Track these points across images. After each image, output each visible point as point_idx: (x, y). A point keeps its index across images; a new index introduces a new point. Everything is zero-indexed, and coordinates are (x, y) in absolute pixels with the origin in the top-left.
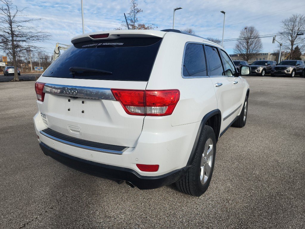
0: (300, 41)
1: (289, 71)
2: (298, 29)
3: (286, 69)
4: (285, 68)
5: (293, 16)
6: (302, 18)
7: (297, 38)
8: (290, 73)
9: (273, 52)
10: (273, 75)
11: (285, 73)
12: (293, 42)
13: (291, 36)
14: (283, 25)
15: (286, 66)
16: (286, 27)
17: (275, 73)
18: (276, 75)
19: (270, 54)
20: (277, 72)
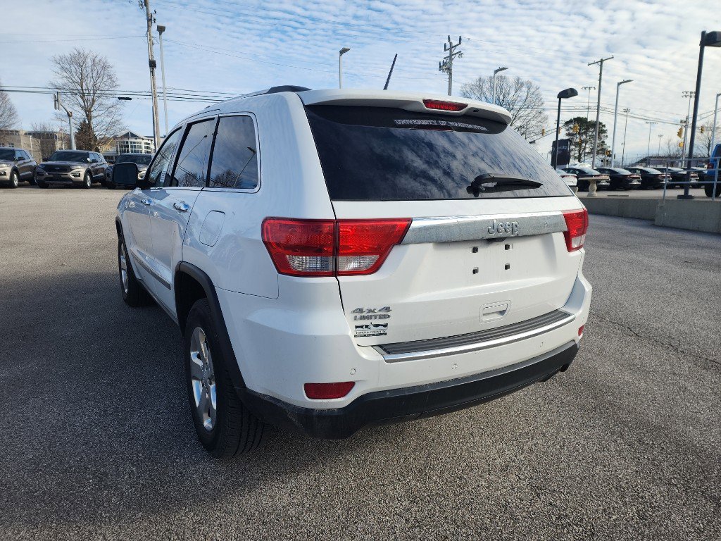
0: (103, 112)
1: (79, 175)
2: (92, 83)
3: (72, 170)
4: (68, 169)
5: (76, 53)
6: (97, 60)
7: (96, 103)
8: (82, 178)
9: (31, 129)
10: (44, 185)
11: (70, 179)
12: (90, 111)
13: (83, 96)
14: (57, 68)
15: (68, 163)
16: (65, 74)
17: (47, 179)
18: (52, 184)
19: (24, 133)
20: (52, 176)
